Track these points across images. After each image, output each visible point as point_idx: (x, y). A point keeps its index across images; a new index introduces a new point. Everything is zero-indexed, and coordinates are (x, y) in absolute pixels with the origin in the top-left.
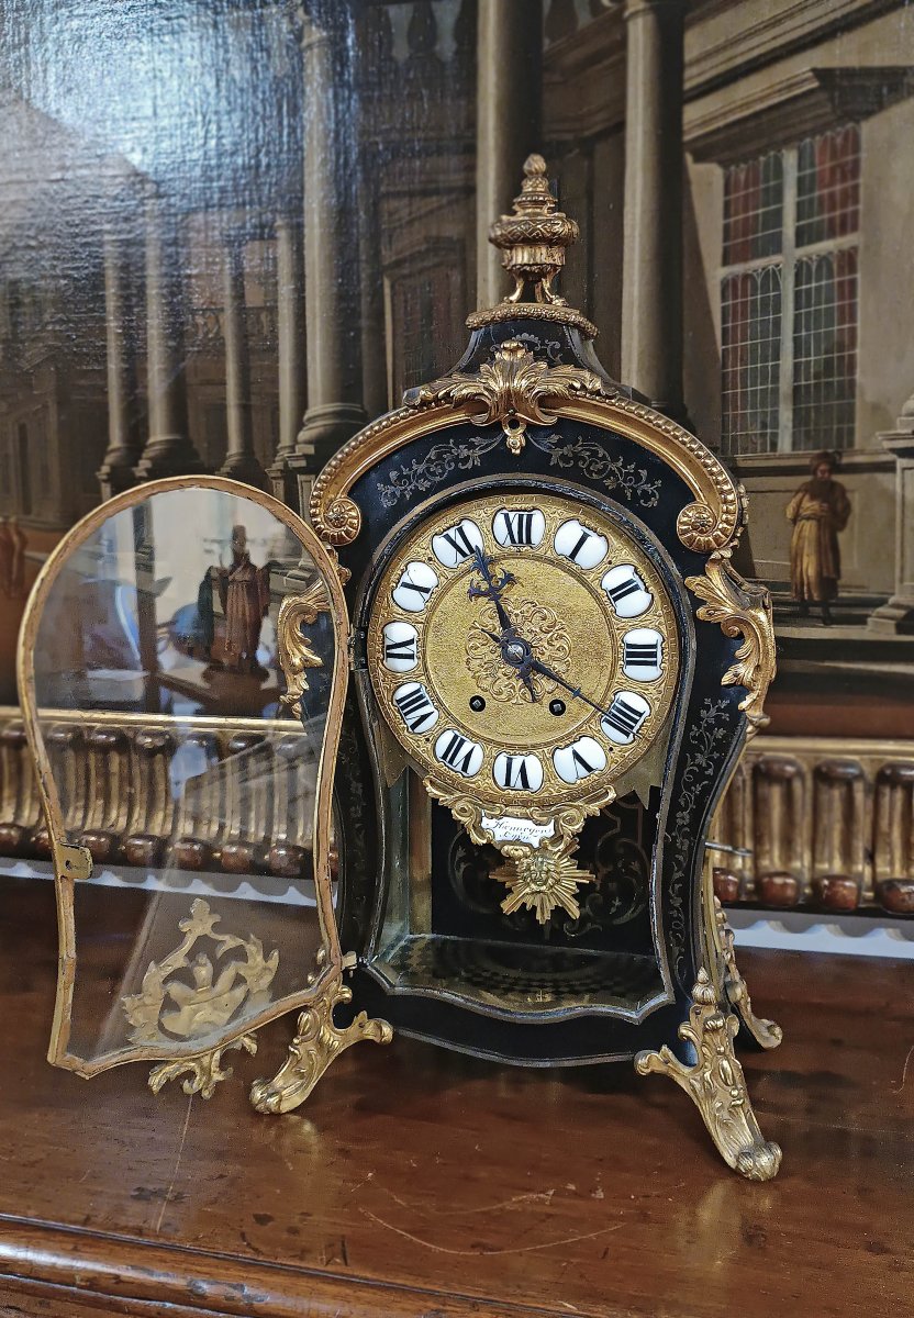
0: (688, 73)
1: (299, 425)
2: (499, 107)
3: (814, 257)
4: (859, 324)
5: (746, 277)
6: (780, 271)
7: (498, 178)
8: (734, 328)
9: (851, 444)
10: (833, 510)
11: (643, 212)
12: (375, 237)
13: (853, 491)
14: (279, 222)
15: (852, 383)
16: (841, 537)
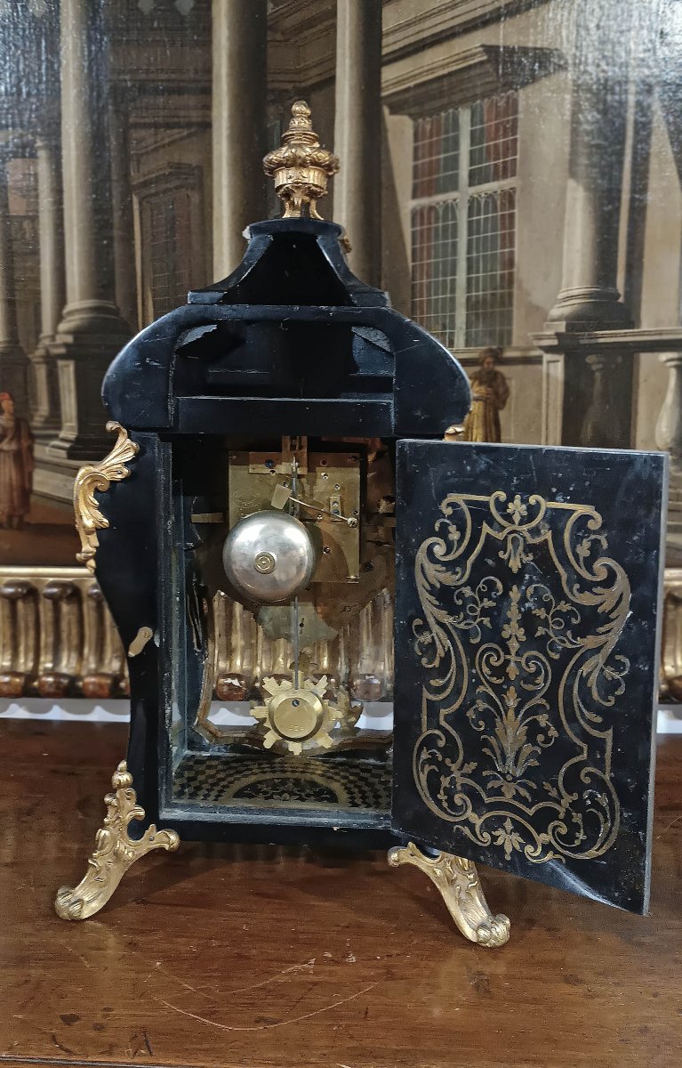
0: (385, 41)
1: (59, 318)
2: (230, 58)
3: (483, 195)
4: (516, 249)
5: (431, 208)
6: (457, 204)
7: (231, 117)
8: (422, 248)
9: (510, 342)
10: (496, 394)
11: (350, 152)
12: (125, 161)
13: (510, 379)
14: (39, 143)
15: (510, 295)
16: (502, 414)
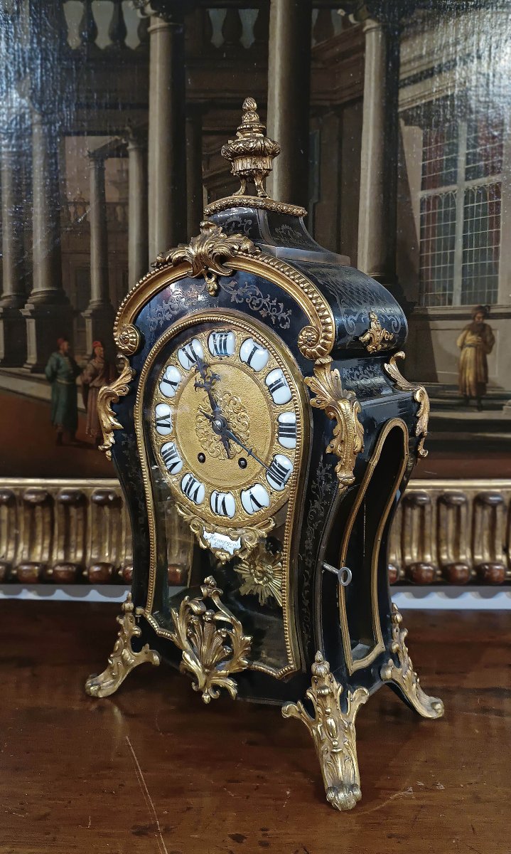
0: (402, 69)
3: (476, 188)
4: (501, 229)
5: (436, 197)
6: (455, 195)
8: (428, 228)
9: (496, 301)
10: (485, 342)
11: (373, 154)
12: (198, 160)
14: (131, 146)
15: (497, 265)
